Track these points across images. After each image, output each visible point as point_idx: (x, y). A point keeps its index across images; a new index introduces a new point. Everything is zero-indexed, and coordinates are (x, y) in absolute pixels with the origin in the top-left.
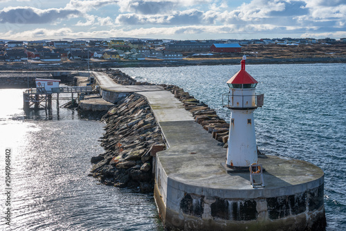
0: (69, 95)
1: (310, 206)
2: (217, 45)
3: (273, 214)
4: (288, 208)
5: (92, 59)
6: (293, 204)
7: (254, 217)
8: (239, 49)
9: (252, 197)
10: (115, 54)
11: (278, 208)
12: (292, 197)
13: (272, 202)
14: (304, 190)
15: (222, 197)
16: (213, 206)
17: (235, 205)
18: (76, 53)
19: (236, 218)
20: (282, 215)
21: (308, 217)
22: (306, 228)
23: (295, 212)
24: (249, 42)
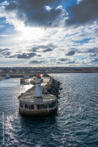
0: (31, 79)
1: (49, 107)
2: (75, 69)
3: (38, 108)
4: (42, 107)
5: (46, 71)
6: (43, 106)
7: (33, 109)
8: (81, 69)
9: (33, 104)
10: (51, 70)
11: (39, 107)
12: (43, 105)
13: (38, 105)
14: (47, 103)
15: (27, 104)
16: (25, 106)
17: (29, 106)
18: (42, 70)
19: (29, 109)
20: (40, 109)
21: (48, 110)
22: (48, 112)
23: (44, 108)
24: (84, 68)
